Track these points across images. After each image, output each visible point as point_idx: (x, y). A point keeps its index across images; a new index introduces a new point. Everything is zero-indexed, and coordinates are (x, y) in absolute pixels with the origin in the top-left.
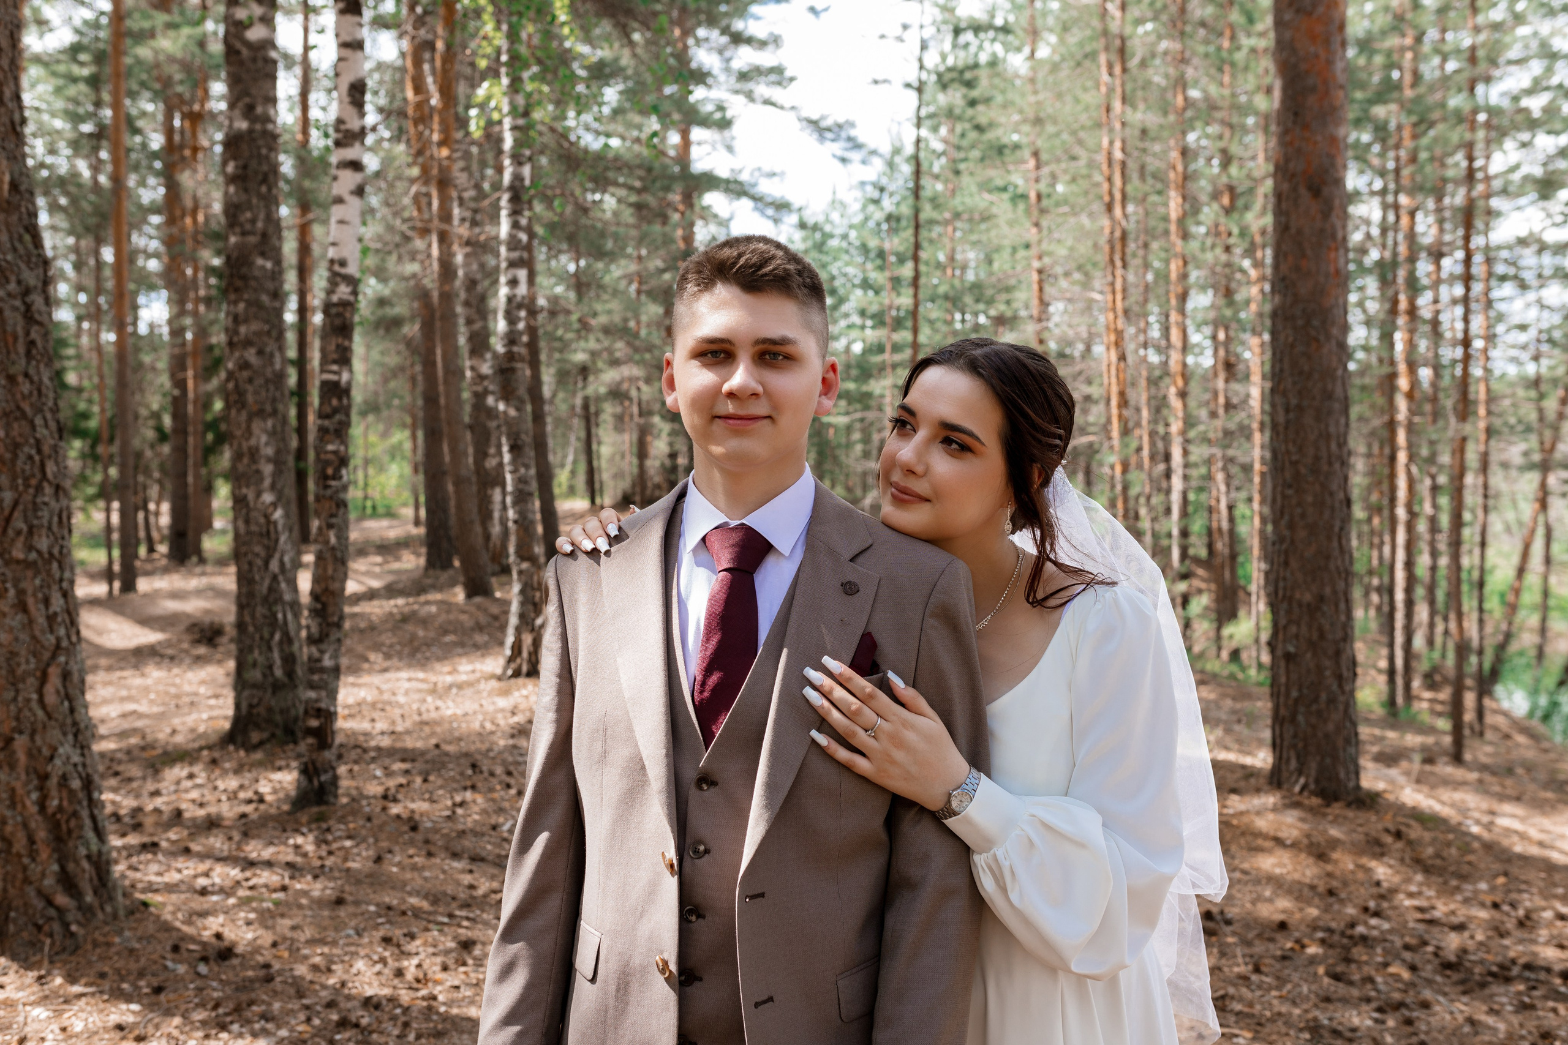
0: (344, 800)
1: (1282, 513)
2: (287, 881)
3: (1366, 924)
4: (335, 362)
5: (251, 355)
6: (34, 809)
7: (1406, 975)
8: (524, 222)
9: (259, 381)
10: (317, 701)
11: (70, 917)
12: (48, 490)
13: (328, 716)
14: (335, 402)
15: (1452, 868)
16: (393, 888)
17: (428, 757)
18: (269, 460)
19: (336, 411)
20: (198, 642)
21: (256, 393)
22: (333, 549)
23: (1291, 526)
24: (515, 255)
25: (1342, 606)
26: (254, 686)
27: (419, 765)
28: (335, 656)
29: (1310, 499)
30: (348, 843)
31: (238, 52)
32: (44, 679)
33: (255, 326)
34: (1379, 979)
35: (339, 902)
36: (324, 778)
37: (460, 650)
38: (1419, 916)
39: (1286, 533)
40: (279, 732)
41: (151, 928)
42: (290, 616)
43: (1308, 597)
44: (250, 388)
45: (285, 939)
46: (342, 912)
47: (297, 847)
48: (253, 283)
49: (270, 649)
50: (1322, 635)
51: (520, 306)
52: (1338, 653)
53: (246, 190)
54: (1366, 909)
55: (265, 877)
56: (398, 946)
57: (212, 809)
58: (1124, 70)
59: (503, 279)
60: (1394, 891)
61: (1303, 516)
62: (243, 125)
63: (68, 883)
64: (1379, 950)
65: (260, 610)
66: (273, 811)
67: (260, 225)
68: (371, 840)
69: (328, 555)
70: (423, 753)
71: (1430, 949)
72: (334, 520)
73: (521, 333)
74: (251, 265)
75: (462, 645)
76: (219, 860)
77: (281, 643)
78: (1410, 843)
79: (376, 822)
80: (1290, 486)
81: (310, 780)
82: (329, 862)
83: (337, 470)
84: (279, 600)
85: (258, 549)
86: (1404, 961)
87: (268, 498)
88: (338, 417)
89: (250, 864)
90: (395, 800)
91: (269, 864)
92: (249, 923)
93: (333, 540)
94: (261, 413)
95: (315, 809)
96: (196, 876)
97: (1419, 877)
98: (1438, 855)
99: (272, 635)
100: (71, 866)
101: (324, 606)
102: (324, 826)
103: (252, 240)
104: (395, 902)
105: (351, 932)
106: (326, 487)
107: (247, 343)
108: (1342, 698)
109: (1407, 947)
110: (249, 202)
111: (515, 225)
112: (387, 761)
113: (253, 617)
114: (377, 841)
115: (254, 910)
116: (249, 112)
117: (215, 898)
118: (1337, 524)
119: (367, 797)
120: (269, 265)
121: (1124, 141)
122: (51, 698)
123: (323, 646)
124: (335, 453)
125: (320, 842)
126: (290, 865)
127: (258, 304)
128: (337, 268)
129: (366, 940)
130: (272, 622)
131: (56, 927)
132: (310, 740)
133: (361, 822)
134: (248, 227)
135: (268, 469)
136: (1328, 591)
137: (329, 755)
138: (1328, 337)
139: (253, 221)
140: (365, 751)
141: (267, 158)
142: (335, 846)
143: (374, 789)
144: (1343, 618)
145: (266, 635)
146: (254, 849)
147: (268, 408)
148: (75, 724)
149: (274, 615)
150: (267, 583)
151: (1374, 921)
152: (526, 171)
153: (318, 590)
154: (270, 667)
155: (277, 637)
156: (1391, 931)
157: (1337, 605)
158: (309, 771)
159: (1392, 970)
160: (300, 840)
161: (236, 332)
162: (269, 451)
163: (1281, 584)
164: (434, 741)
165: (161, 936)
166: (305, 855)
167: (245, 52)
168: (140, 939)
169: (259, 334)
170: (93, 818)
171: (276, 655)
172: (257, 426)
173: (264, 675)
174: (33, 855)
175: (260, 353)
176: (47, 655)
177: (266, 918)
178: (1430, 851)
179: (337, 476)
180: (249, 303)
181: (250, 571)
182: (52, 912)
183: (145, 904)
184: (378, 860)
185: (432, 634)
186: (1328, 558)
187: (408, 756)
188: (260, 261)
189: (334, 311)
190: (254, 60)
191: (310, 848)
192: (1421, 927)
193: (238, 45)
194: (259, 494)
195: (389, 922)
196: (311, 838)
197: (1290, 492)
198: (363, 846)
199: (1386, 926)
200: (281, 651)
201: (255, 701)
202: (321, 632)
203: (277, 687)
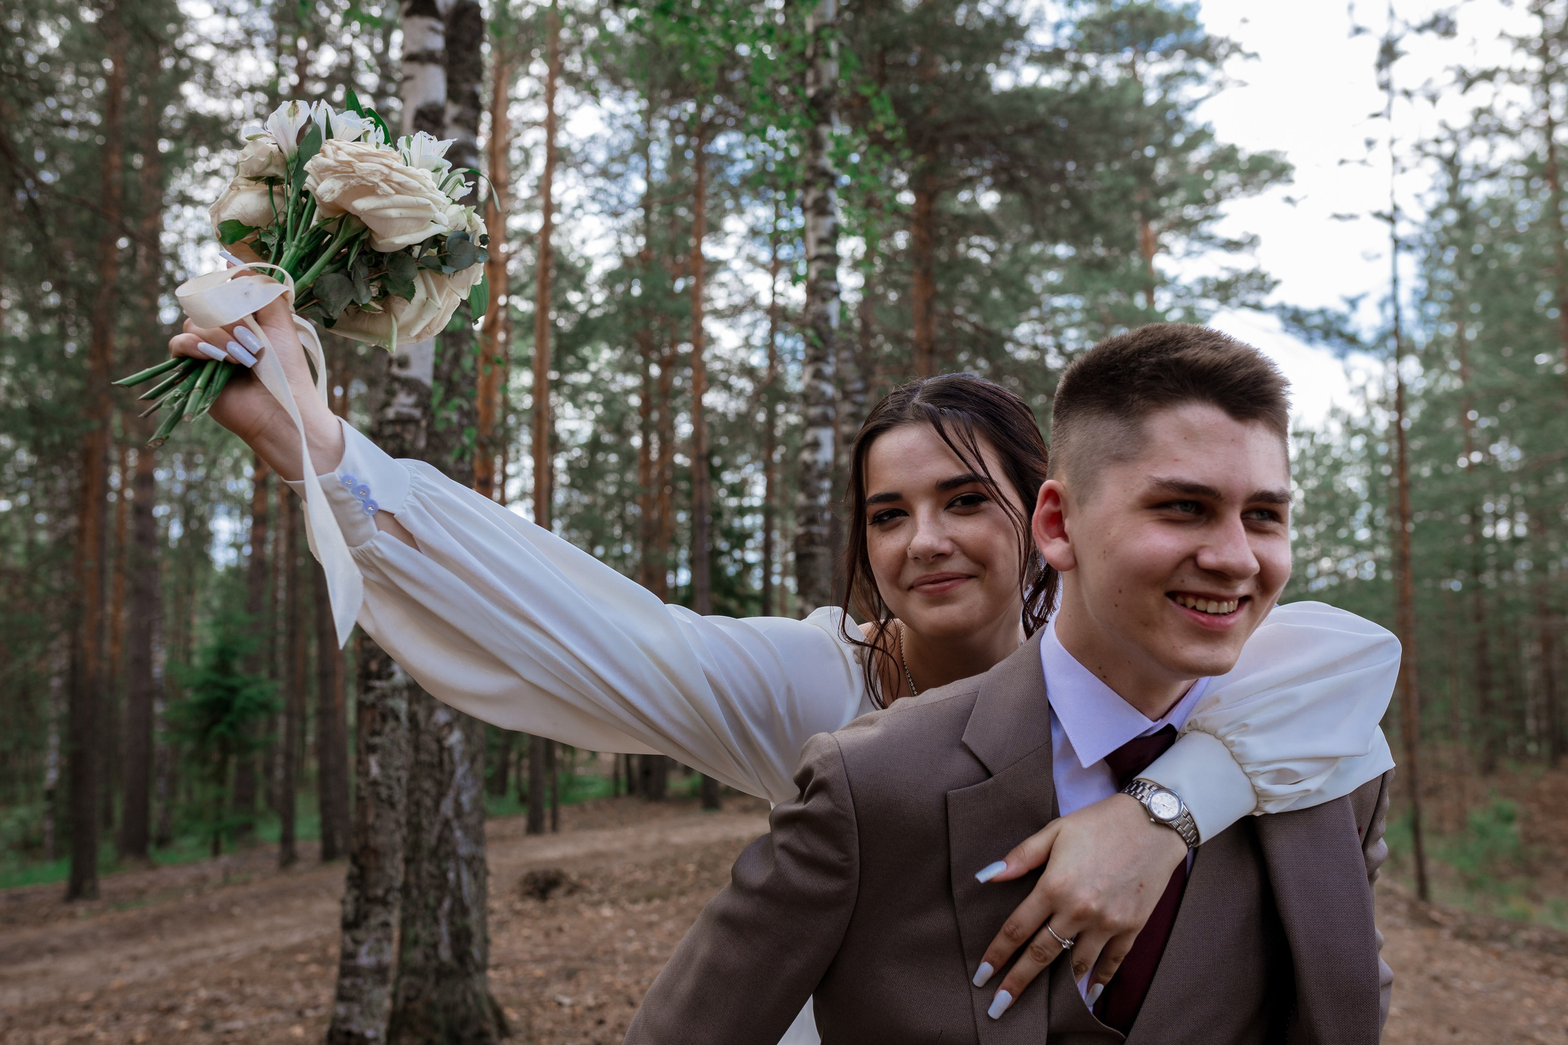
20: (528, 894)
26: (415, 972)
42: (466, 877)
49: (436, 920)
51: (822, 475)
73: (822, 509)
77: (452, 912)
84: (453, 854)
85: (428, 785)
99: (439, 902)
106: (369, 689)
111: (816, 375)
113: (418, 875)
130: (441, 883)
145: (432, 901)
149: (444, 874)
150: (436, 829)
154: (435, 946)
155: (447, 904)
171: (444, 929)
173: (427, 957)
181: (417, 814)
194: (432, 711)
200: (452, 923)
201: (412, 993)
202: (357, 911)
203: (443, 974)
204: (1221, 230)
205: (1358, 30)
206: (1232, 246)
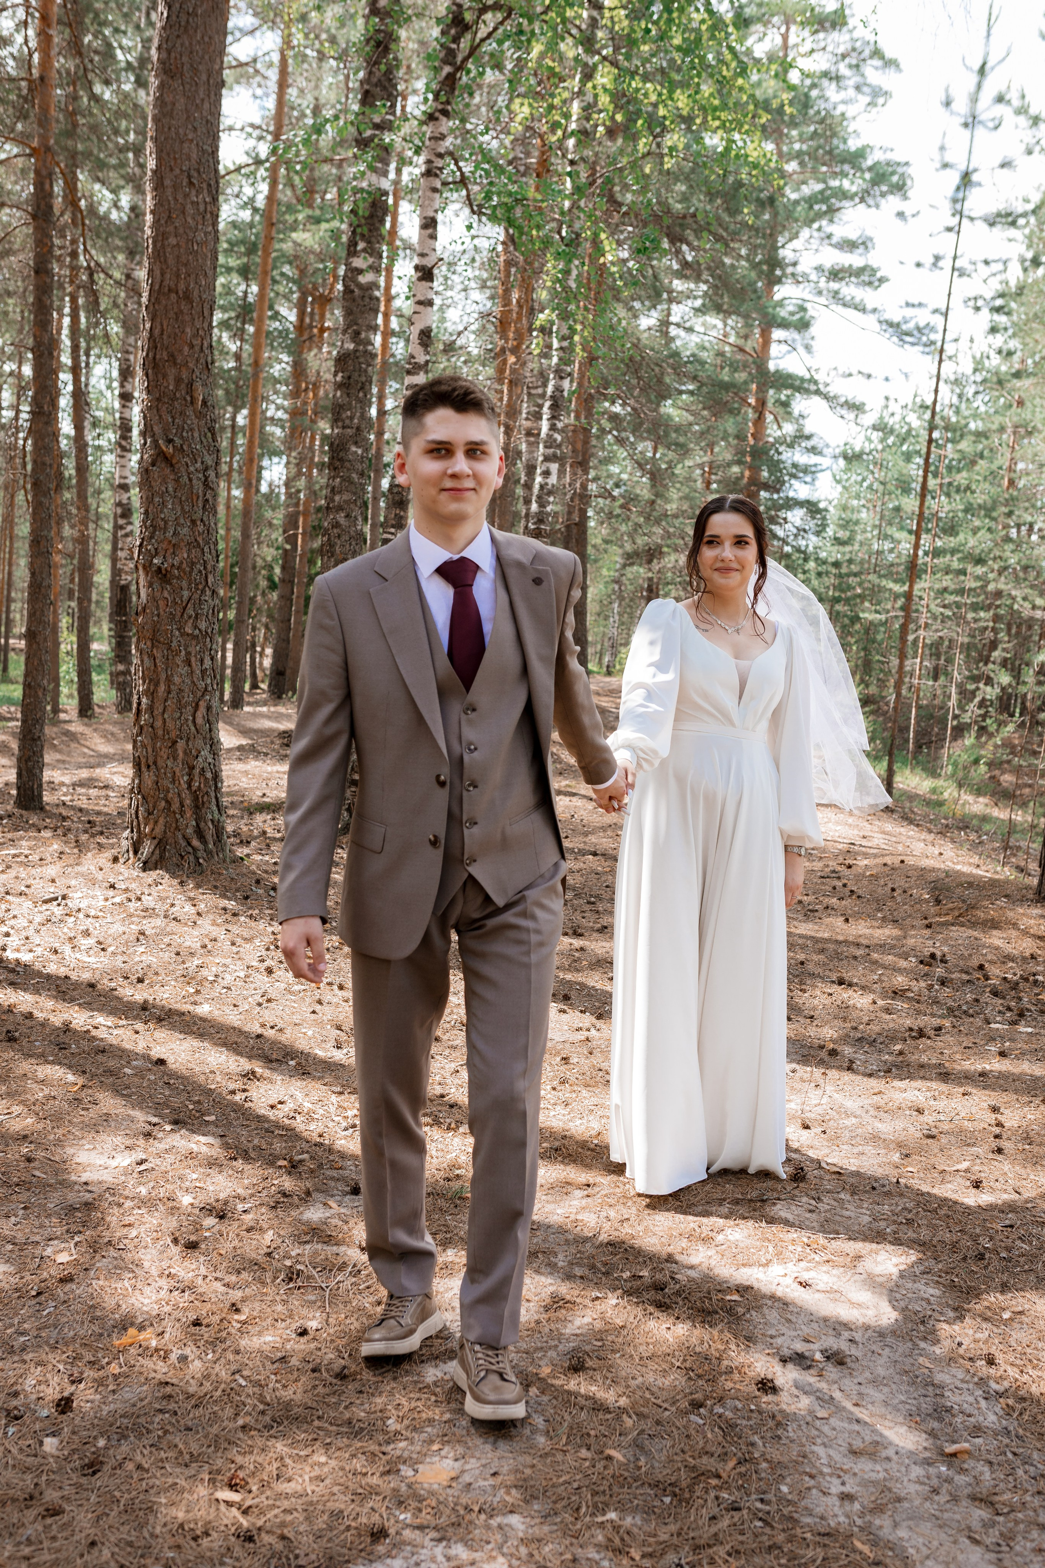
4: (394, 526)
5: (341, 517)
6: (185, 786)
8: (560, 425)
9: (345, 537)
11: (199, 854)
12: (208, 593)
21: (342, 546)
24: (550, 451)
31: (352, 292)
32: (196, 708)
33: (345, 497)
41: (244, 870)
44: (338, 542)
48: (347, 464)
51: (550, 493)
53: (348, 395)
59: (539, 471)
62: (351, 346)
63: (200, 834)
67: (356, 421)
73: (548, 515)
74: (347, 450)
100: (202, 825)
103: (349, 432)
107: (340, 508)
110: (350, 403)
111: (553, 428)
116: (356, 336)
120: (360, 451)
122: (199, 721)
131: (192, 858)
134: (347, 422)
139: (351, 418)
141: (366, 371)
148: (211, 739)
152: (566, 384)
161: (333, 501)
165: (250, 875)
167: (357, 291)
168: (237, 875)
169: (347, 502)
170: (217, 799)
174: (182, 813)
175: (348, 516)
176: (199, 694)
180: (343, 479)
182: (190, 849)
183: (242, 860)
188: (354, 449)
189: (395, 490)
190: (364, 298)
193: (353, 286)
204: (840, 229)
205: (946, 166)
206: (849, 245)
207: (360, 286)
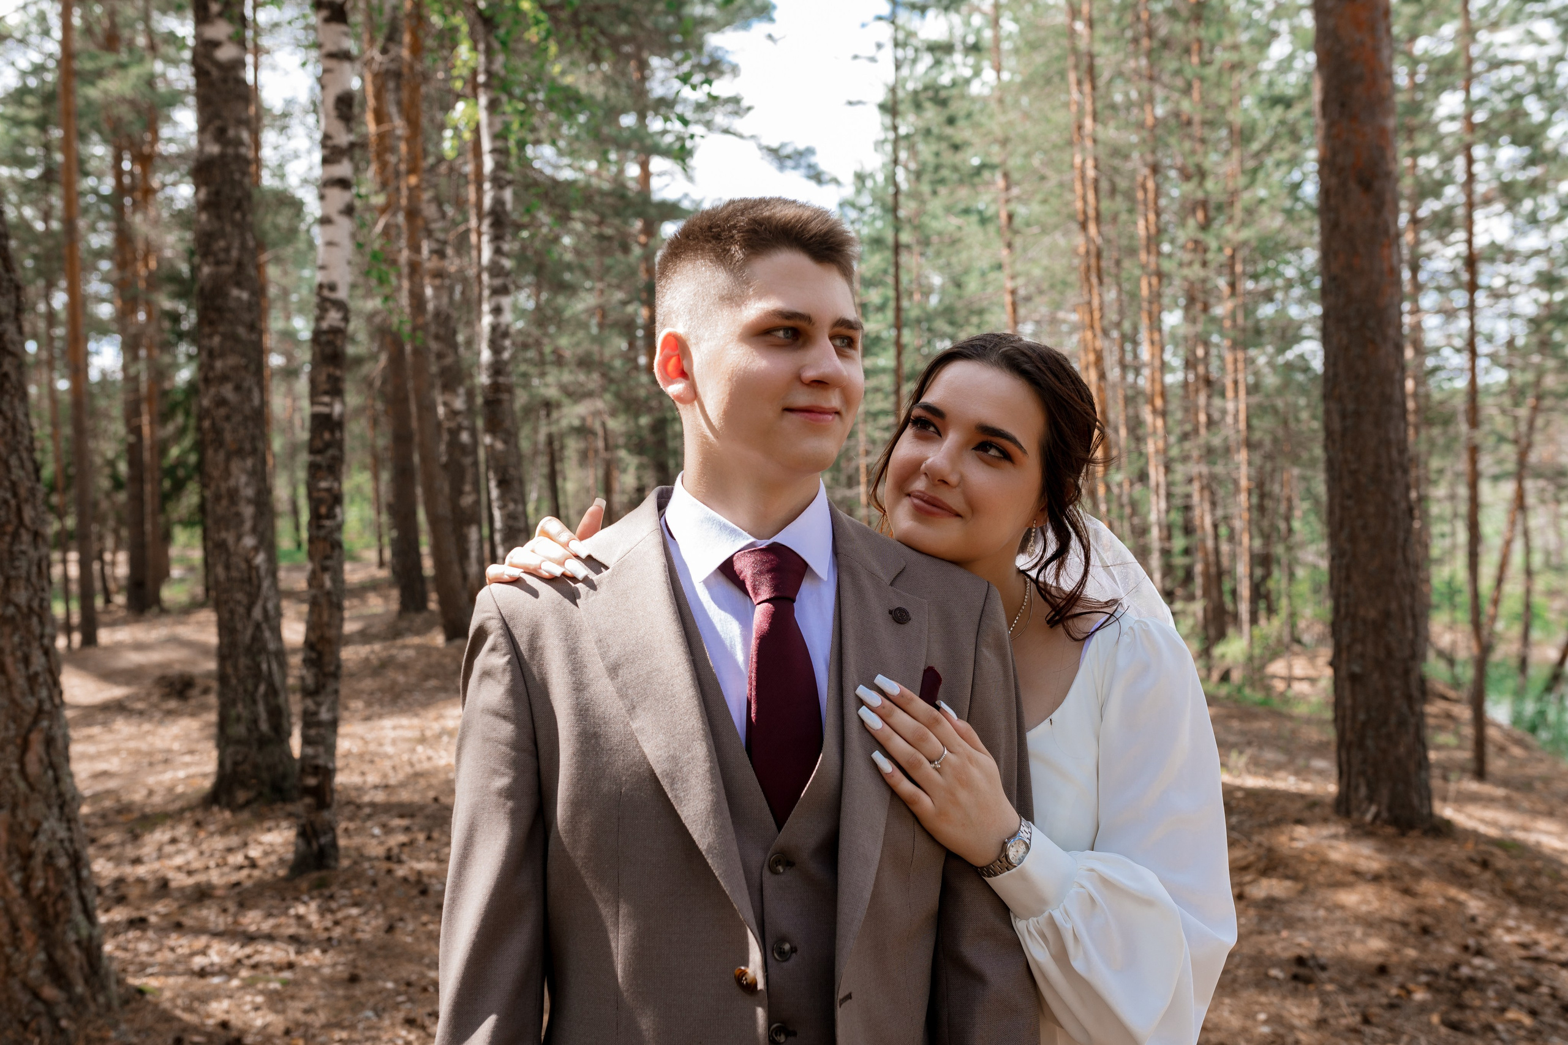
0: (345, 863)
1: (1341, 525)
2: (292, 956)
3: (1470, 964)
4: (326, 393)
5: (227, 391)
6: (16, 892)
7: (1527, 1021)
8: (506, 247)
9: (237, 418)
10: (315, 757)
11: (59, 1011)
12: (26, 537)
13: (327, 773)
14: (327, 436)
15: (1547, 899)
16: (410, 961)
17: (428, 811)
18: (249, 501)
19: (328, 445)
20: (166, 696)
21: (234, 431)
22: (328, 593)
23: (1353, 539)
24: (498, 282)
25: (1409, 622)
26: (239, 742)
27: (419, 820)
28: (333, 709)
29: (1371, 509)
30: (354, 911)
31: (208, 73)
32: (25, 747)
33: (232, 360)
34: (1500, 1027)
35: (353, 979)
36: (323, 840)
37: (443, 695)
38: (1523, 953)
39: (1347, 546)
40: (266, 790)
41: (149, 1018)
42: (275, 667)
43: (1372, 614)
44: (227, 427)
45: (298, 1024)
46: (358, 991)
47: (299, 918)
48: (229, 315)
49: (254, 702)
50: (1389, 654)
51: (505, 335)
52: (1407, 672)
53: (219, 217)
54: (1466, 948)
55: (269, 953)
56: (423, 1028)
57: (201, 878)
58: (1094, 88)
59: (486, 307)
60: (1491, 926)
61: (1365, 527)
62: (214, 149)
63: (57, 973)
64: (1491, 993)
65: (243, 661)
66: (268, 877)
67: (235, 253)
68: (379, 907)
69: (323, 601)
70: (422, 808)
71: (1544, 990)
72: (329, 563)
73: (505, 363)
74: (226, 295)
75: (444, 689)
76: (217, 935)
77: (266, 695)
78: (1499, 873)
79: (383, 886)
80: (1349, 497)
81: (309, 843)
82: (337, 932)
83: (331, 509)
84: (263, 649)
85: (240, 596)
86: (1520, 1005)
87: (249, 541)
88: (331, 452)
89: (250, 938)
90: (400, 862)
91: (270, 938)
92: (257, 1008)
93: (328, 583)
94: (240, 453)
95: (315, 875)
96: (193, 954)
97: (1514, 910)
98: (1529, 885)
99: (256, 687)
100: (59, 954)
101: (320, 655)
102: (327, 892)
103: (227, 269)
104: (414, 977)
105: (370, 1013)
106: (320, 527)
107: (224, 378)
108: (1413, 720)
109: (1520, 989)
110: (222, 230)
111: (498, 251)
112: (384, 818)
113: (236, 667)
114: (385, 908)
115: (261, 992)
116: (220, 135)
117: (216, 980)
118: (1401, 536)
119: (370, 859)
120: (245, 296)
121: (1096, 159)
122: (33, 767)
123: (320, 699)
124: (329, 490)
125: (322, 912)
126: (294, 939)
127: (235, 338)
128: (326, 293)
129: (387, 1022)
130: (256, 674)
131: (44, 1023)
132: (308, 800)
133: (366, 887)
134: (222, 256)
135: (248, 511)
136: (1394, 606)
137: (326, 815)
138: (1385, 338)
139: (227, 250)
140: (359, 807)
141: (241, 183)
142: (340, 915)
143: (375, 850)
144: (1410, 634)
145: (250, 687)
146: (253, 920)
147: (248, 446)
148: (60, 795)
149: (258, 666)
150: (249, 632)
151: (1477, 961)
152: (508, 194)
153: (313, 638)
154: (255, 721)
155: (262, 688)
156: (1498, 971)
157: (1403, 621)
158: (307, 833)
159: (1511, 1015)
160: (301, 910)
161: (211, 367)
162: (249, 492)
163: (1343, 601)
164: (431, 794)
165: (161, 1027)
166: (309, 926)
167: (215, 73)
168: (138, 1032)
169: (236, 368)
170: (82, 899)
171: (261, 708)
172: (235, 466)
173: (249, 730)
174: (17, 943)
175: (238, 388)
176: (27, 720)
177: (276, 1001)
178: (1520, 881)
179: (331, 515)
180: (225, 336)
181: (232, 619)
182: (39, 1007)
183: (141, 992)
184: (390, 929)
185: (413, 680)
186: (1393, 571)
187: (406, 811)
188: (235, 292)
189: (324, 338)
190: (225, 81)
191: (313, 918)
192: (1528, 965)
193: (207, 65)
194: (239, 538)
195: (410, 1000)
196: (313, 905)
197: (1349, 503)
198: (372, 914)
199: (1491, 965)
200: (267, 703)
201: (240, 758)
202: (317, 683)
203: (263, 742)
207: (219, 65)
